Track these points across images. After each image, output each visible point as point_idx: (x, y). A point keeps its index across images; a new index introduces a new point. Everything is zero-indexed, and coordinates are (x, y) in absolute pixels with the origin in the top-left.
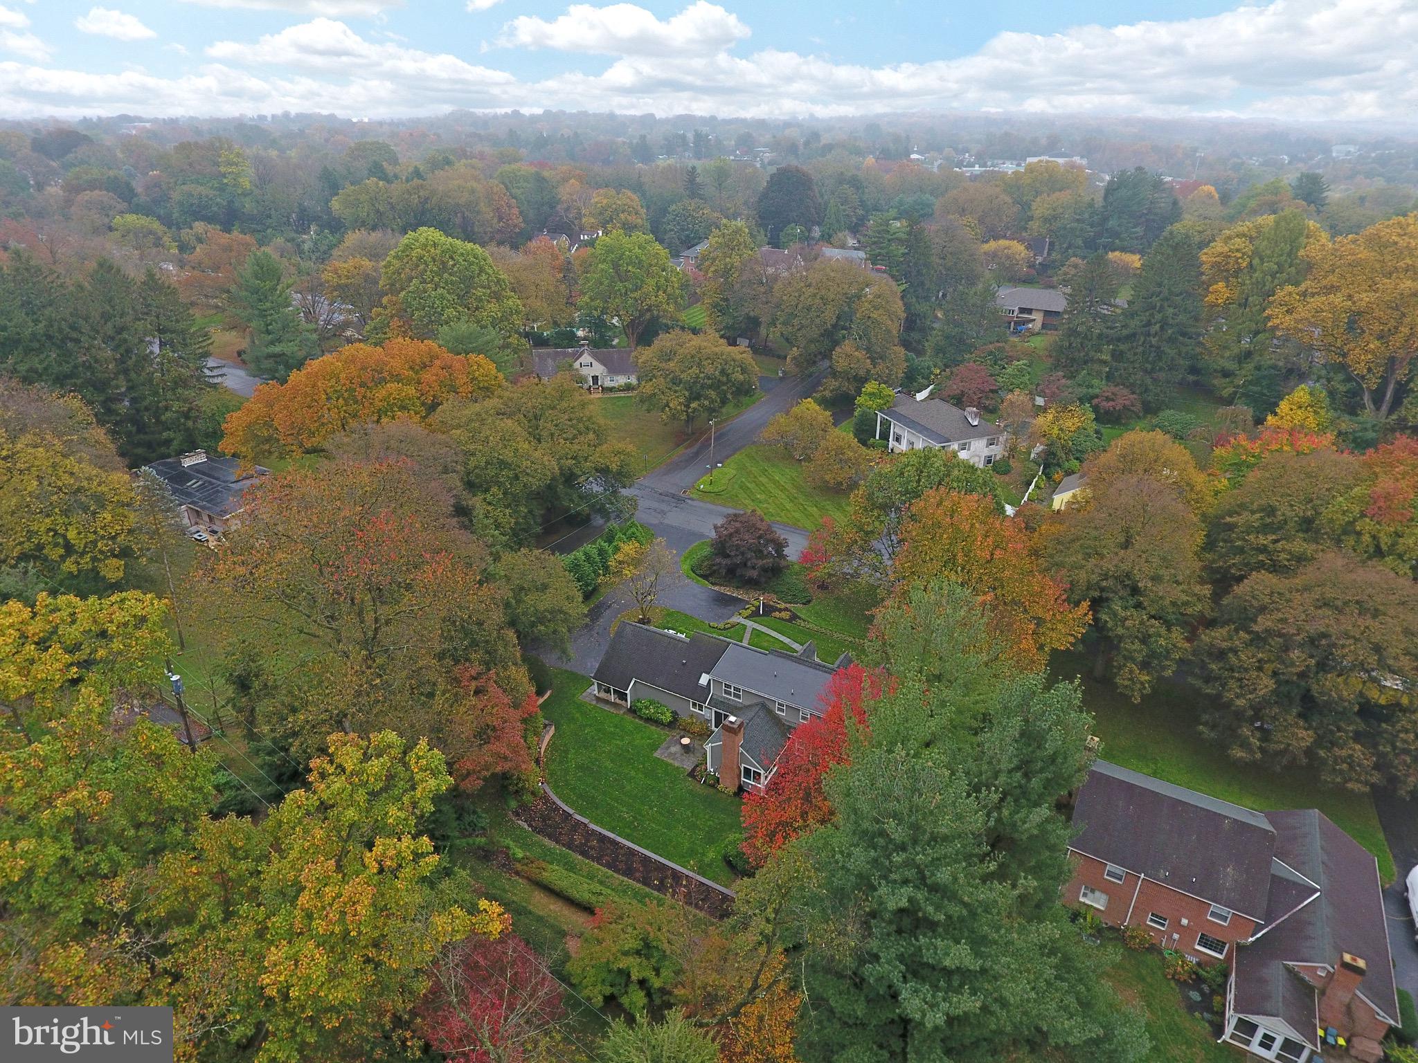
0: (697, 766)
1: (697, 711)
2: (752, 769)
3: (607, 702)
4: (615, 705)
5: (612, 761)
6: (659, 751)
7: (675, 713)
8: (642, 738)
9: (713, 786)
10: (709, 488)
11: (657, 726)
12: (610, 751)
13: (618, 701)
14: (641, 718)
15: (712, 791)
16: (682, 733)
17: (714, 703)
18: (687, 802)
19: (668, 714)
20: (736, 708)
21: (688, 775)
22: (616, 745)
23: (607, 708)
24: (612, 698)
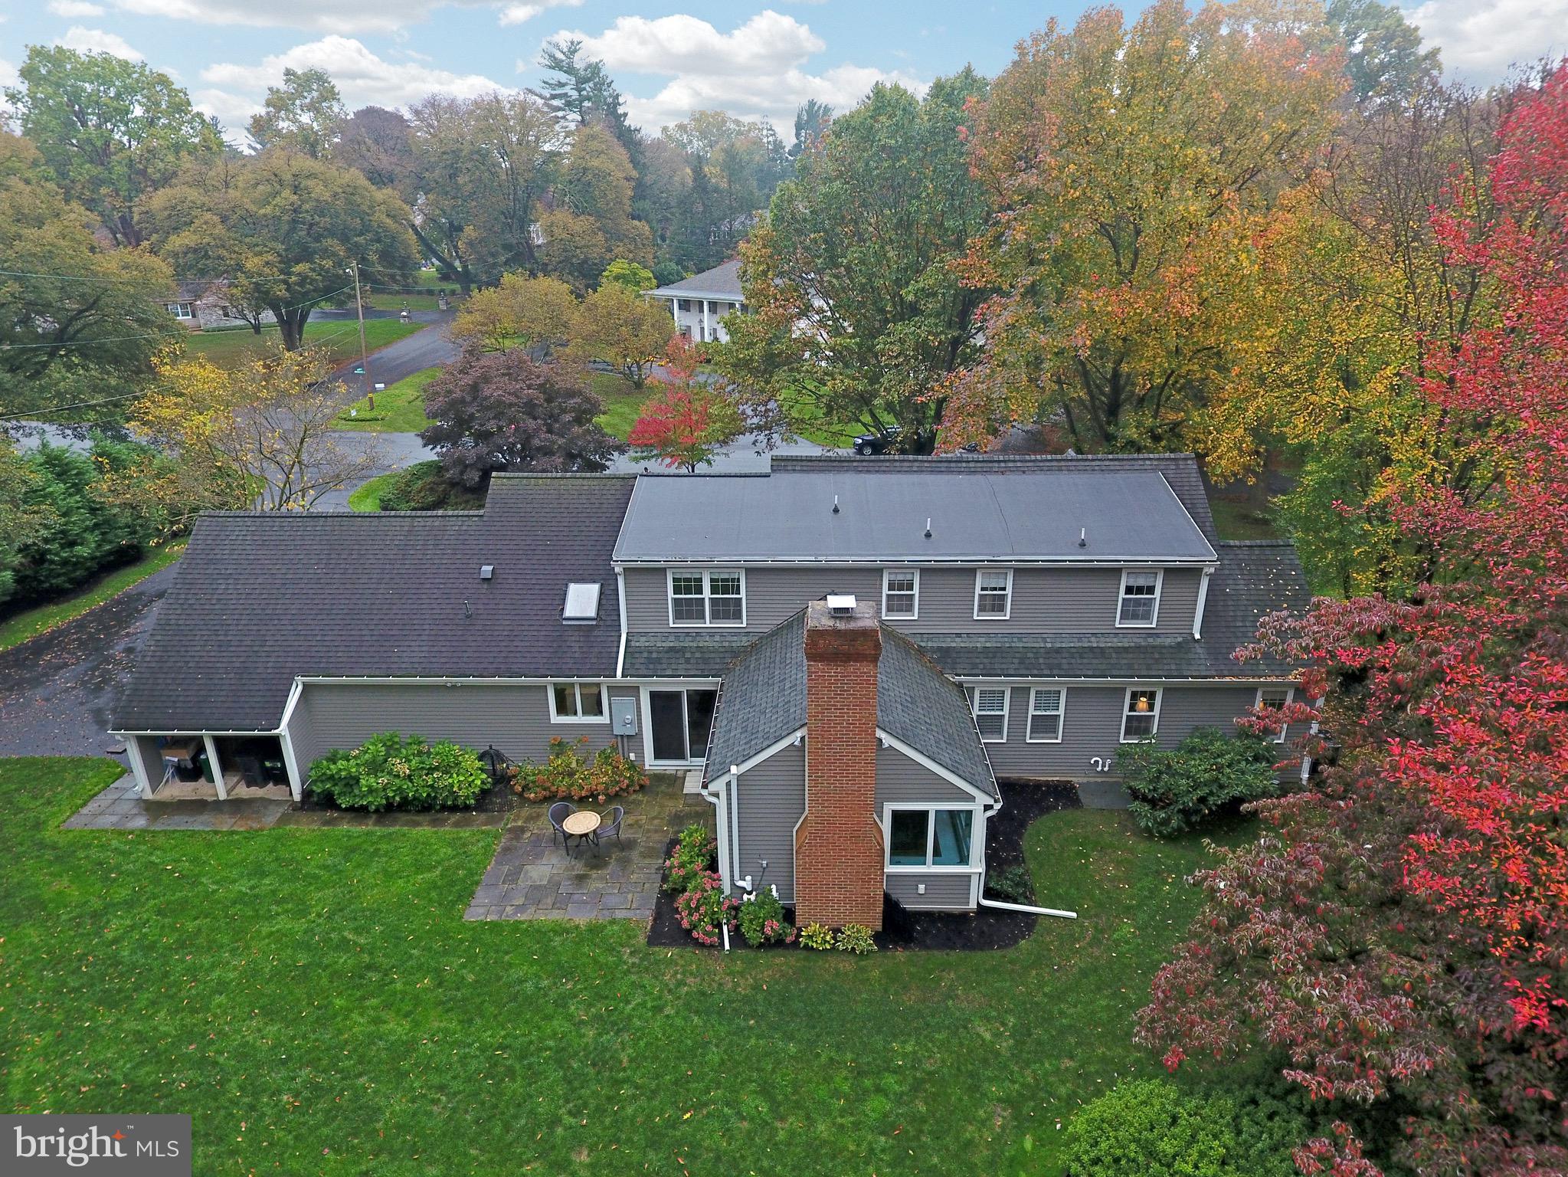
0: (669, 897)
1: (580, 719)
2: (931, 807)
3: (199, 806)
4: (236, 806)
5: (269, 1013)
6: (482, 896)
7: (490, 757)
8: (389, 875)
9: (776, 944)
10: (368, 415)
11: (434, 823)
12: (253, 972)
13: (244, 791)
14: (359, 812)
15: (780, 960)
16: (548, 810)
17: (644, 661)
18: (714, 1055)
19: (471, 762)
20: (735, 653)
21: (656, 938)
22: (277, 936)
23: (199, 823)
24: (220, 786)
